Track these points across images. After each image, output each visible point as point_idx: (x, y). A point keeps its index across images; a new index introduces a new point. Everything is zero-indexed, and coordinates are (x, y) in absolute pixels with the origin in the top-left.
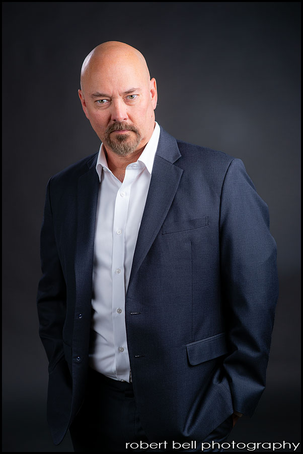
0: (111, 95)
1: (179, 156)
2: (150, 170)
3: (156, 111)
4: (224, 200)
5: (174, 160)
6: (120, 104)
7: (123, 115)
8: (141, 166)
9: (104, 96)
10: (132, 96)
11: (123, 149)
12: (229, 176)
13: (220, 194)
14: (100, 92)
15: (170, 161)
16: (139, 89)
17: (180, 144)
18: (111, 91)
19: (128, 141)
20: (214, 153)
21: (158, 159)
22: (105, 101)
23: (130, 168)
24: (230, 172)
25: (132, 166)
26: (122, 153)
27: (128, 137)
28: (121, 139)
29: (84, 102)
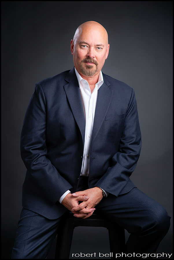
0: (90, 44)
5: (108, 85)
6: (93, 48)
9: (87, 44)
10: (99, 48)
14: (85, 41)
16: (103, 46)
19: (91, 70)
27: (93, 67)
28: (89, 67)
29: (73, 46)
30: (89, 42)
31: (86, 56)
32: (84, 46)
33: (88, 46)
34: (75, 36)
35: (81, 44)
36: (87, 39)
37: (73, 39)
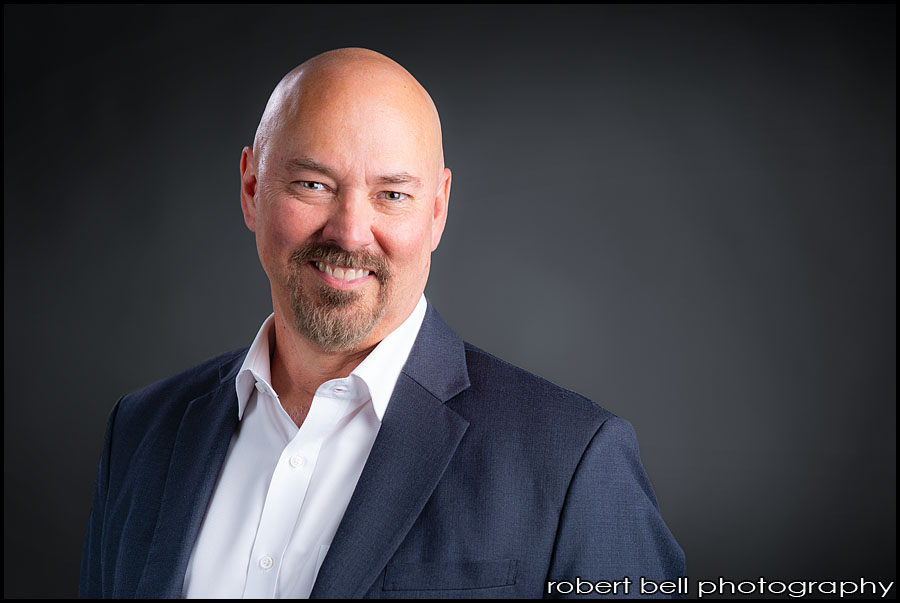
0: (341, 175)
1: (463, 384)
2: (380, 408)
4: (568, 524)
5: (448, 392)
6: (360, 202)
7: (359, 235)
8: (358, 393)
9: (323, 171)
10: (392, 194)
11: (330, 331)
12: (591, 458)
13: (561, 504)
14: (316, 159)
15: (440, 394)
16: (417, 182)
17: (473, 356)
18: (348, 163)
19: (346, 314)
20: (561, 396)
21: (408, 385)
22: (320, 187)
23: (326, 391)
24: (597, 448)
25: (333, 389)
26: (322, 339)
27: (357, 297)
28: (332, 299)
29: (254, 181)
30: (334, 164)
31: (319, 232)
32: (311, 185)
33: (333, 185)
34: (261, 131)
35: (296, 171)
36: (325, 144)
37: (251, 145)
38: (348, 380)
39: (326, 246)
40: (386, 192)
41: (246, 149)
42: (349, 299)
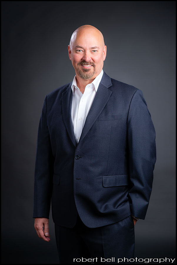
0: (84, 48)
1: (111, 85)
2: (96, 89)
3: (105, 62)
5: (108, 86)
6: (88, 53)
7: (89, 59)
8: (93, 86)
9: (81, 48)
11: (86, 76)
15: (106, 87)
16: (99, 48)
17: (112, 80)
18: (85, 46)
19: (88, 73)
21: (101, 85)
24: (135, 95)
27: (90, 70)
28: (86, 71)
29: (70, 51)
30: (83, 46)
31: (82, 59)
32: (80, 51)
33: (83, 50)
35: (77, 48)
36: (81, 43)
38: (91, 84)
39: (83, 61)
40: (93, 50)
41: (69, 45)
42: (89, 70)
